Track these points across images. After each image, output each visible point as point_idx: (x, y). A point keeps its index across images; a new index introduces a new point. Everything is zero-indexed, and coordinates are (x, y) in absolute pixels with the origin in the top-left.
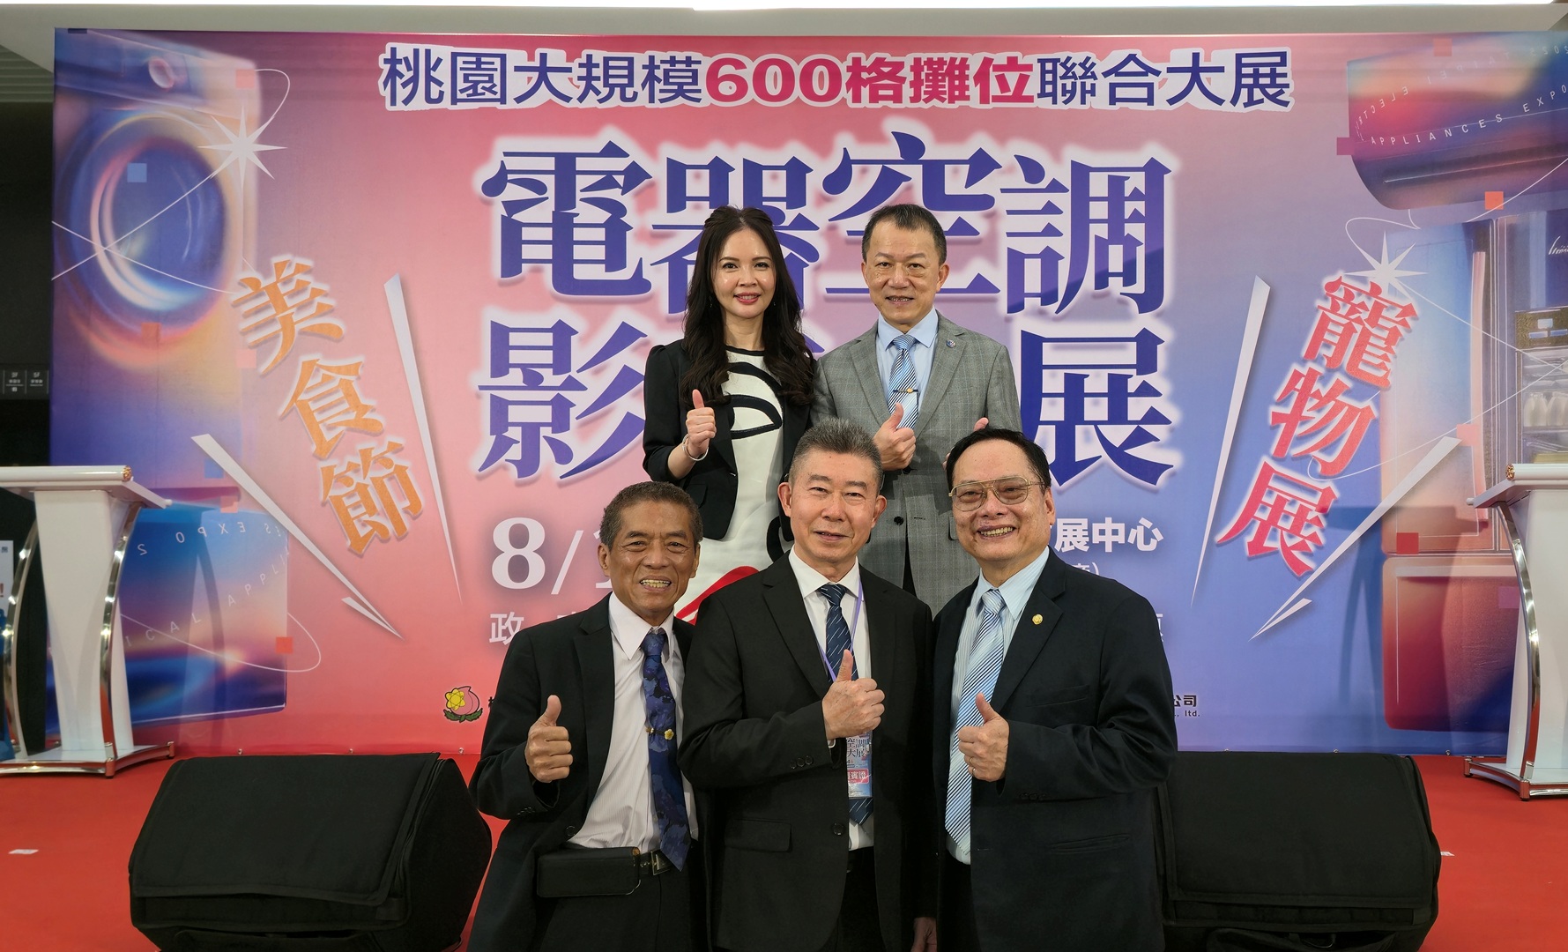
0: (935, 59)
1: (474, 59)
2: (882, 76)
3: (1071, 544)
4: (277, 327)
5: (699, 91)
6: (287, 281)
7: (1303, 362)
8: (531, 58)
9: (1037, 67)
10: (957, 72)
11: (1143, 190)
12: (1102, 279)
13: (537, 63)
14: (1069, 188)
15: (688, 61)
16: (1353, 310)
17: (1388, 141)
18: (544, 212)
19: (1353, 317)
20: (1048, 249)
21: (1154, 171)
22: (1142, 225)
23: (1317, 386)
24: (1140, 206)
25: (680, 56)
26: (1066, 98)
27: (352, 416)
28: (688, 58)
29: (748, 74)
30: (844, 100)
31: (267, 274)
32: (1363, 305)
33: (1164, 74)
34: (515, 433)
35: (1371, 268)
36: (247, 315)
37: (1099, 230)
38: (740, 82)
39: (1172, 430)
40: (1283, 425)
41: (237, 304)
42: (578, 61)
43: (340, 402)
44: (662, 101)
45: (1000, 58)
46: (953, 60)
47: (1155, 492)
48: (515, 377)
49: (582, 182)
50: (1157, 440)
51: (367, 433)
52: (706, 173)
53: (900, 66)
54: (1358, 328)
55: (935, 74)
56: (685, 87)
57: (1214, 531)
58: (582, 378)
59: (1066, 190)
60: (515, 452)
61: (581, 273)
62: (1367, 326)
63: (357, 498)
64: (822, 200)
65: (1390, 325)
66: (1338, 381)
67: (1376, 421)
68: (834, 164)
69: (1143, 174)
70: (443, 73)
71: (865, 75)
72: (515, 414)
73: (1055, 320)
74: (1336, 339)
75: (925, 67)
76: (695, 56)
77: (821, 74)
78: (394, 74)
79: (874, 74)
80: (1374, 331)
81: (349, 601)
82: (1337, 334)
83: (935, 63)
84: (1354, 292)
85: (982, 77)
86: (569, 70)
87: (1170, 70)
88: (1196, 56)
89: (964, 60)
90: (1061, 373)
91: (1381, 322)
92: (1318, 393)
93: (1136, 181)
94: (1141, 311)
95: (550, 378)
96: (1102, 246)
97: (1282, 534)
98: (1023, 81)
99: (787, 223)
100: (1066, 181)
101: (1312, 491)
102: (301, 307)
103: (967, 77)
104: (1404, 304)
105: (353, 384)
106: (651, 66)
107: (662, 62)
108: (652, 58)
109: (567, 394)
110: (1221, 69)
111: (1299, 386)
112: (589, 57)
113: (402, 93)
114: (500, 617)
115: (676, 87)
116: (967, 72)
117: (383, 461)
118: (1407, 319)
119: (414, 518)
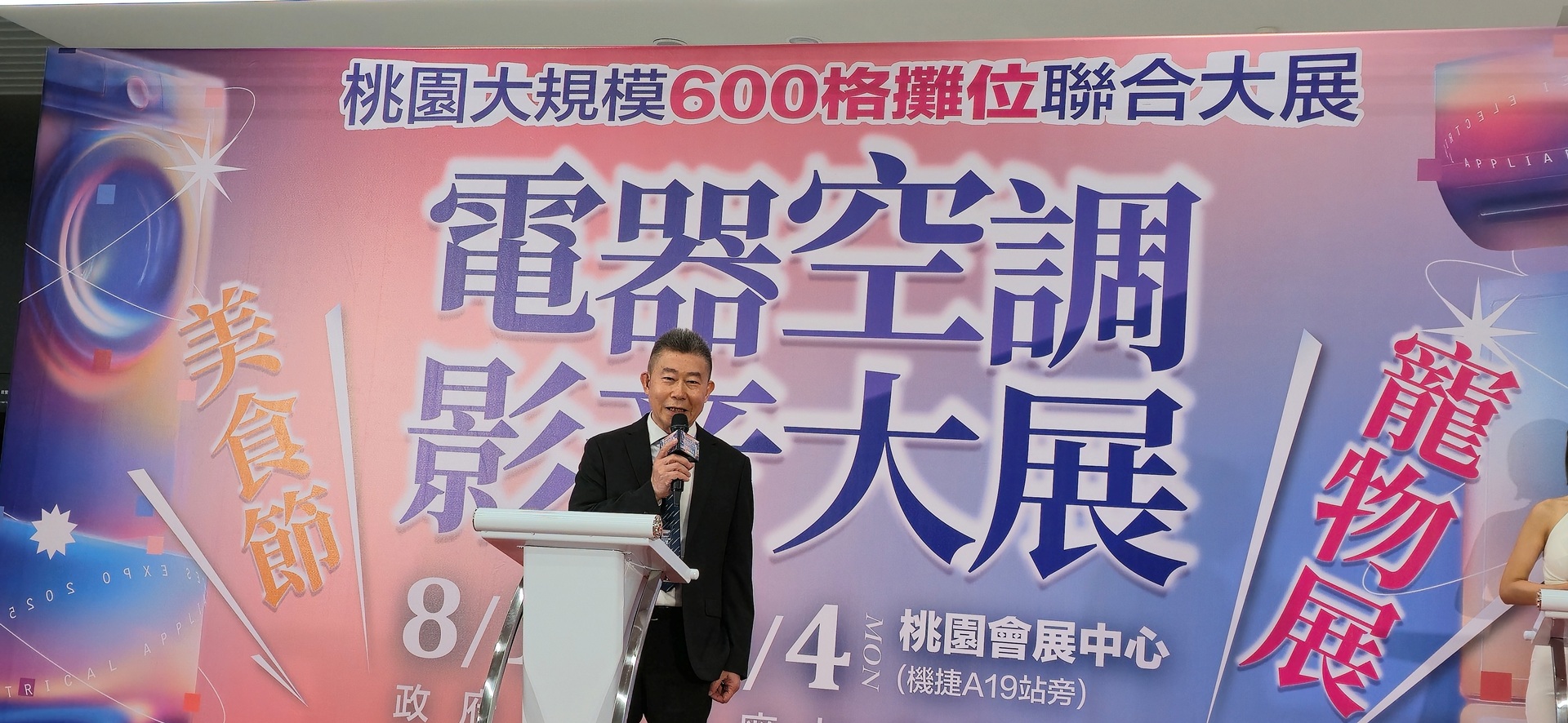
0: (925, 68)
1: (434, 75)
2: (863, 88)
3: (1053, 652)
4: (218, 358)
5: (662, 107)
6: (233, 310)
7: (1362, 440)
8: (492, 73)
9: (1043, 76)
10: (948, 83)
11: (1164, 222)
12: (1108, 328)
13: (497, 79)
14: (1073, 217)
15: (654, 74)
16: (1432, 377)
17: (1486, 164)
18: (490, 240)
19: (1431, 386)
20: (1044, 291)
21: (1180, 199)
22: (1162, 264)
23: (1379, 472)
24: (1160, 241)
25: (646, 69)
26: (1074, 112)
27: (280, 456)
28: (654, 71)
29: (715, 88)
30: (819, 116)
31: (214, 303)
32: (1445, 372)
33: (1198, 82)
34: (439, 482)
35: (1460, 325)
36: (191, 345)
37: (1110, 269)
38: (706, 95)
39: (1187, 518)
40: (1332, 520)
41: (183, 333)
42: (539, 75)
43: (270, 441)
44: (622, 118)
45: (1000, 66)
46: (945, 69)
47: (1162, 595)
48: (446, 420)
49: (533, 206)
50: (1168, 529)
51: (293, 475)
52: (663, 197)
53: (884, 76)
54: (1438, 400)
55: (924, 85)
56: (648, 103)
57: (1237, 649)
58: (514, 423)
59: (1067, 220)
60: (438, 504)
61: (523, 306)
62: (1450, 398)
63: (277, 546)
64: (786, 229)
65: (1482, 398)
66: (1408, 468)
67: (1457, 522)
68: (802, 188)
69: (1165, 202)
70: (403, 90)
71: (843, 88)
72: (443, 461)
73: (1048, 375)
74: (1407, 414)
75: (913, 78)
76: (661, 68)
77: (796, 87)
78: (355, 91)
79: (854, 87)
80: (1459, 404)
81: (259, 659)
82: (1409, 407)
83: (925, 72)
84: (1434, 354)
85: (977, 89)
86: (529, 85)
87: (1206, 77)
88: (1239, 61)
89: (958, 69)
90: (1052, 439)
91: (1469, 393)
92: (1380, 480)
93: (1157, 211)
94: (1155, 368)
95: (482, 423)
96: (1110, 288)
97: (1325, 660)
98: (1025, 92)
99: (745, 255)
100: (1070, 209)
101: (1367, 606)
102: (244, 337)
103: (960, 89)
104: (1501, 372)
105: (285, 421)
106: (614, 80)
107: (626, 75)
108: (615, 71)
109: (495, 440)
110: (1270, 76)
111: (1355, 471)
112: (551, 71)
113: (362, 111)
114: (407, 689)
115: (638, 103)
116: (960, 83)
117: (307, 507)
118: (1506, 391)
119: (331, 572)
